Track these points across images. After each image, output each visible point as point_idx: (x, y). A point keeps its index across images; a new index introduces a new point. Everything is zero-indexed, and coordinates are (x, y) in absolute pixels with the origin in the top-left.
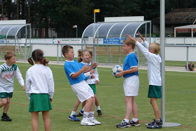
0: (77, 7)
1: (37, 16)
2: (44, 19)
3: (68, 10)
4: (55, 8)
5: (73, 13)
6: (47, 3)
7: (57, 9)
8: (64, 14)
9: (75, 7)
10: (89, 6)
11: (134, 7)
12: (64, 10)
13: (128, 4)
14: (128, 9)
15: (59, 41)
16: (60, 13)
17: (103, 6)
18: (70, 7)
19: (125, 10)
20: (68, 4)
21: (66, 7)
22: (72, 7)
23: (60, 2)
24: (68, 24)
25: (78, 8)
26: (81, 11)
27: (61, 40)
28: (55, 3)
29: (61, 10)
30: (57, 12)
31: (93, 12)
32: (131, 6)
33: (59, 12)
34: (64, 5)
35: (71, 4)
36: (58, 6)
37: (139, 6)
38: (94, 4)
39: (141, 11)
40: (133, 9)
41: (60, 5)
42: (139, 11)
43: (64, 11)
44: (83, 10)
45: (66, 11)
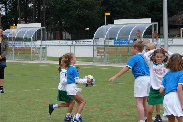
0: (89, 11)
1: (52, 20)
2: (59, 22)
3: (81, 13)
4: (68, 11)
5: (86, 16)
6: (61, 7)
7: (71, 13)
8: (77, 17)
9: (87, 10)
10: (101, 9)
11: (142, 9)
12: (77, 13)
13: (137, 7)
14: (137, 12)
15: (73, 42)
16: (73, 16)
17: (113, 9)
18: (82, 10)
19: (134, 13)
20: (81, 8)
21: (79, 11)
22: (84, 10)
23: (73, 6)
24: (81, 27)
25: (90, 11)
26: (93, 14)
28: (68, 7)
29: (74, 14)
30: (71, 15)
31: (104, 15)
32: (140, 9)
33: (72, 15)
34: (77, 9)
35: (83, 8)
36: (71, 10)
37: (147, 9)
38: (105, 8)
39: (149, 14)
40: (142, 12)
41: (73, 9)
42: (147, 13)
43: (77, 14)
44: (95, 13)
45: (78, 15)
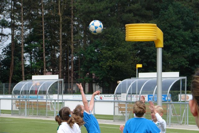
0: (121, 62)
1: (81, 72)
2: (88, 74)
3: (112, 65)
4: (99, 62)
5: (118, 68)
6: (90, 57)
7: (101, 64)
8: (109, 68)
9: (120, 62)
10: (135, 60)
11: (182, 62)
12: (108, 64)
13: (176, 59)
14: (176, 64)
15: (101, 97)
16: (104, 68)
17: (149, 60)
18: (114, 61)
19: (172, 65)
20: (112, 59)
21: (110, 61)
22: (117, 61)
23: (104, 56)
24: (112, 80)
25: (123, 63)
26: (126, 66)
27: (103, 96)
28: (99, 57)
29: (105, 65)
30: (101, 67)
32: (179, 61)
33: (103, 66)
34: (109, 60)
35: (115, 59)
36: (102, 61)
37: (187, 61)
38: (140, 59)
39: (190, 67)
40: (181, 65)
41: (104, 59)
42: (187, 66)
43: (108, 66)
44: (129, 65)
45: (110, 66)
